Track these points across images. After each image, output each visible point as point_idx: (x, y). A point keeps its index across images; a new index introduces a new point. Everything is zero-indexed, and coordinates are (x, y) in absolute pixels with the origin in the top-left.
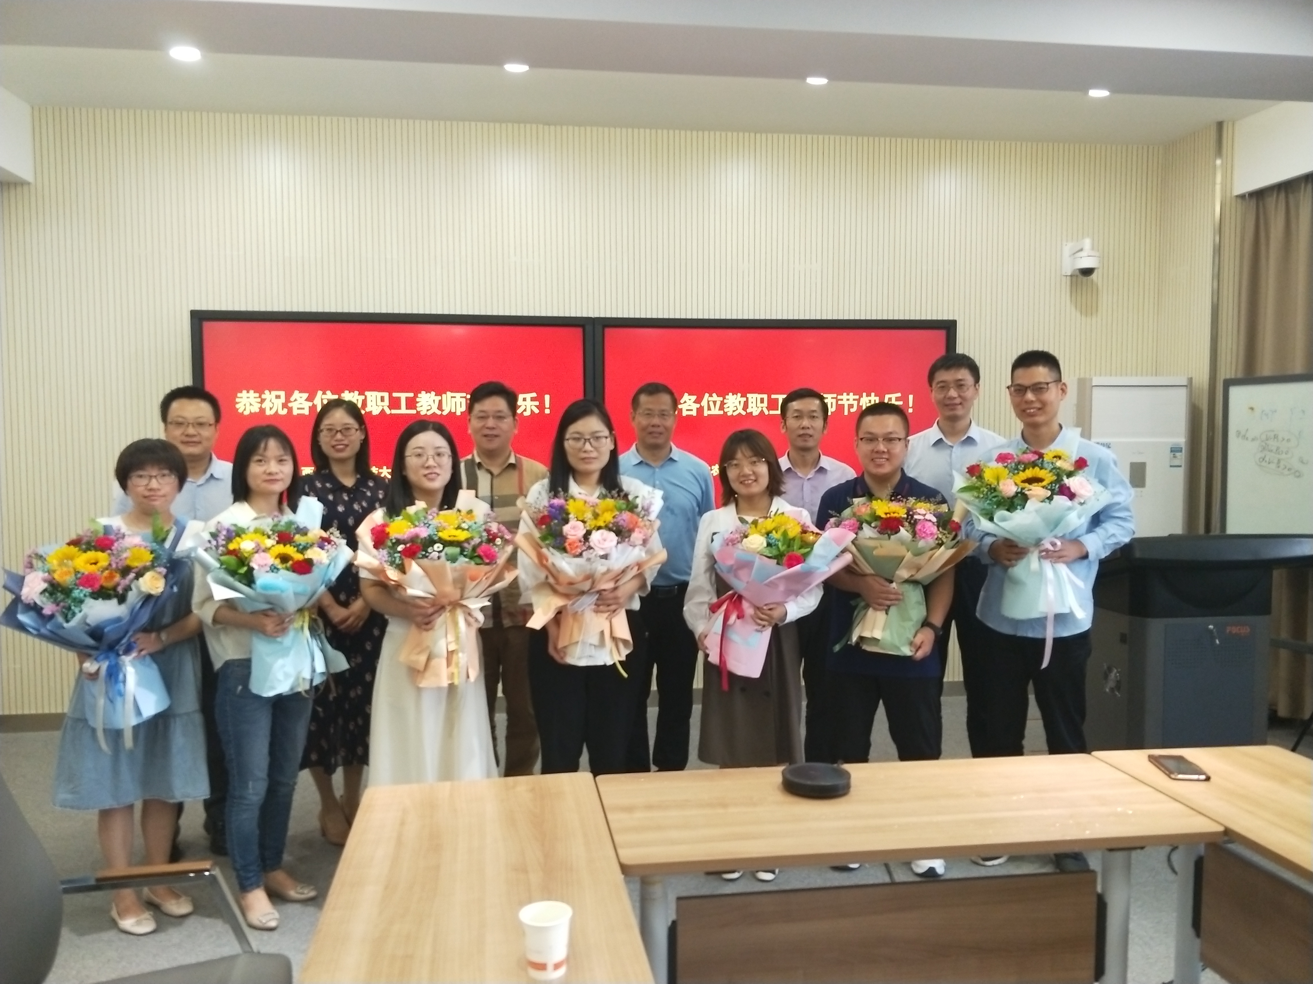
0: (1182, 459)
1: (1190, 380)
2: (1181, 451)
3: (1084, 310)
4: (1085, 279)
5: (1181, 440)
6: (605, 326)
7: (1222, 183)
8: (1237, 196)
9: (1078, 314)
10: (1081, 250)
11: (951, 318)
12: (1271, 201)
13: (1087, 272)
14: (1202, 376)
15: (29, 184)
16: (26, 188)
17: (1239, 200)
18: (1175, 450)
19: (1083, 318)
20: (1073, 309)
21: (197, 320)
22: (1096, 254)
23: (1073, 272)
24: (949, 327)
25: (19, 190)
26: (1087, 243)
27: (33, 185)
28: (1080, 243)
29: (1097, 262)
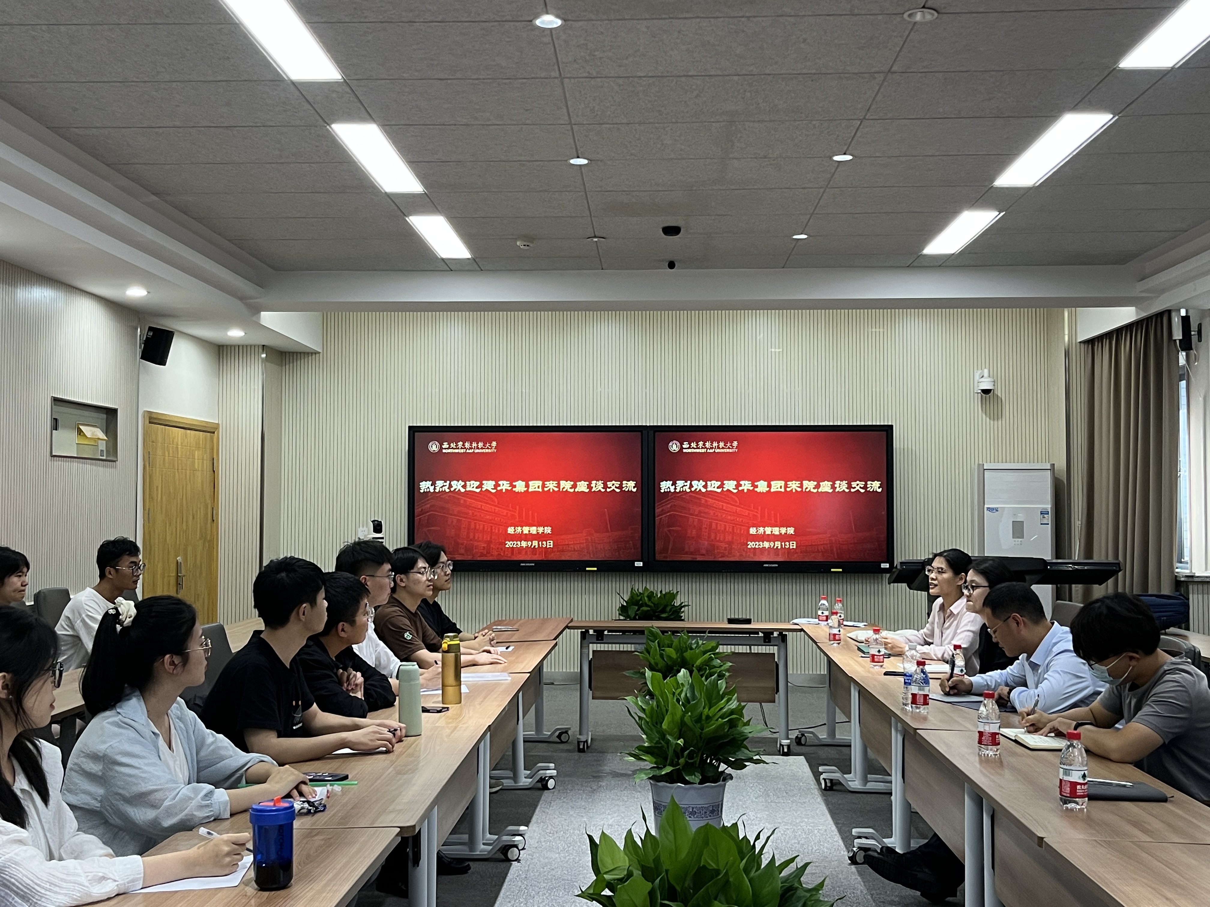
0: (1050, 519)
1: (1052, 466)
2: (1048, 514)
3: (992, 417)
4: (988, 396)
5: (1048, 506)
6: (659, 432)
7: (1069, 334)
8: (1080, 342)
9: (988, 419)
10: (983, 377)
11: (890, 424)
13: (986, 392)
14: (1061, 463)
15: (319, 353)
16: (317, 355)
17: (1082, 345)
18: (1043, 513)
19: (992, 422)
20: (984, 416)
21: (412, 432)
22: (991, 379)
23: (980, 391)
24: (888, 430)
25: (314, 356)
26: (986, 372)
27: (321, 354)
28: (983, 372)
29: (994, 385)
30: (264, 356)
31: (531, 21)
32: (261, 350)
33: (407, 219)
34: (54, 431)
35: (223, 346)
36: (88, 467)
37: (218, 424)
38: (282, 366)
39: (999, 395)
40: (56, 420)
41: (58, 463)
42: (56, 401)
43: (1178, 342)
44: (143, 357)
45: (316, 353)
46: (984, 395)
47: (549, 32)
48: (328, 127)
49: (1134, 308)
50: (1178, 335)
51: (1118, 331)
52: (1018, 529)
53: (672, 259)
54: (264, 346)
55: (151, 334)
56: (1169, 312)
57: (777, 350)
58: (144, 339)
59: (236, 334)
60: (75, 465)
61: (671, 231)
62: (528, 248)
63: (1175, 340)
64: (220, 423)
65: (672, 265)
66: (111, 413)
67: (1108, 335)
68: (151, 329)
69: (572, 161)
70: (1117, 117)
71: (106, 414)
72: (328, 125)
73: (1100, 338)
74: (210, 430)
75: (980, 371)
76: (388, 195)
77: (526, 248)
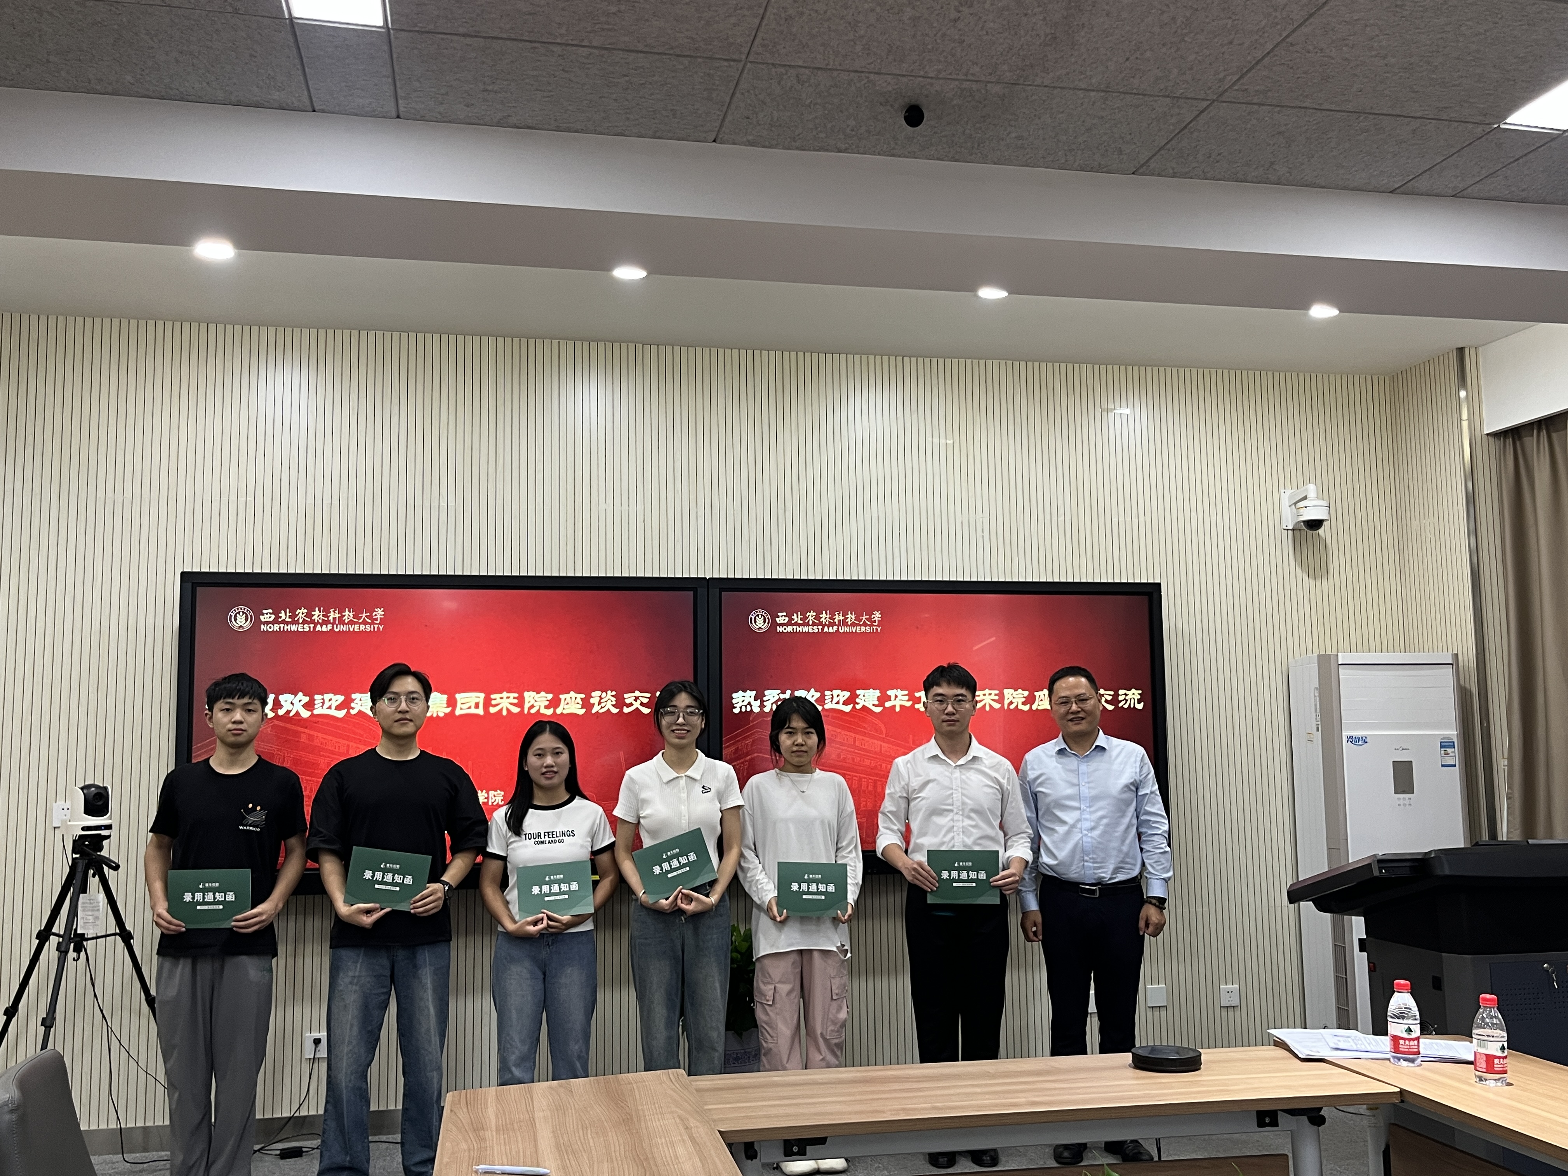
0: (1455, 756)
1: (1454, 657)
2: (1453, 747)
3: (1310, 570)
5: (1452, 733)
6: (721, 590)
7: (1469, 419)
8: (1488, 434)
9: (1305, 577)
11: (1150, 581)
12: (1530, 442)
13: (1314, 525)
14: (1467, 652)
17: (1491, 439)
18: (1445, 745)
21: (188, 585)
22: (1323, 502)
23: (1292, 525)
24: (1152, 592)
26: (1313, 486)
46: (1301, 532)
75: (1297, 487)
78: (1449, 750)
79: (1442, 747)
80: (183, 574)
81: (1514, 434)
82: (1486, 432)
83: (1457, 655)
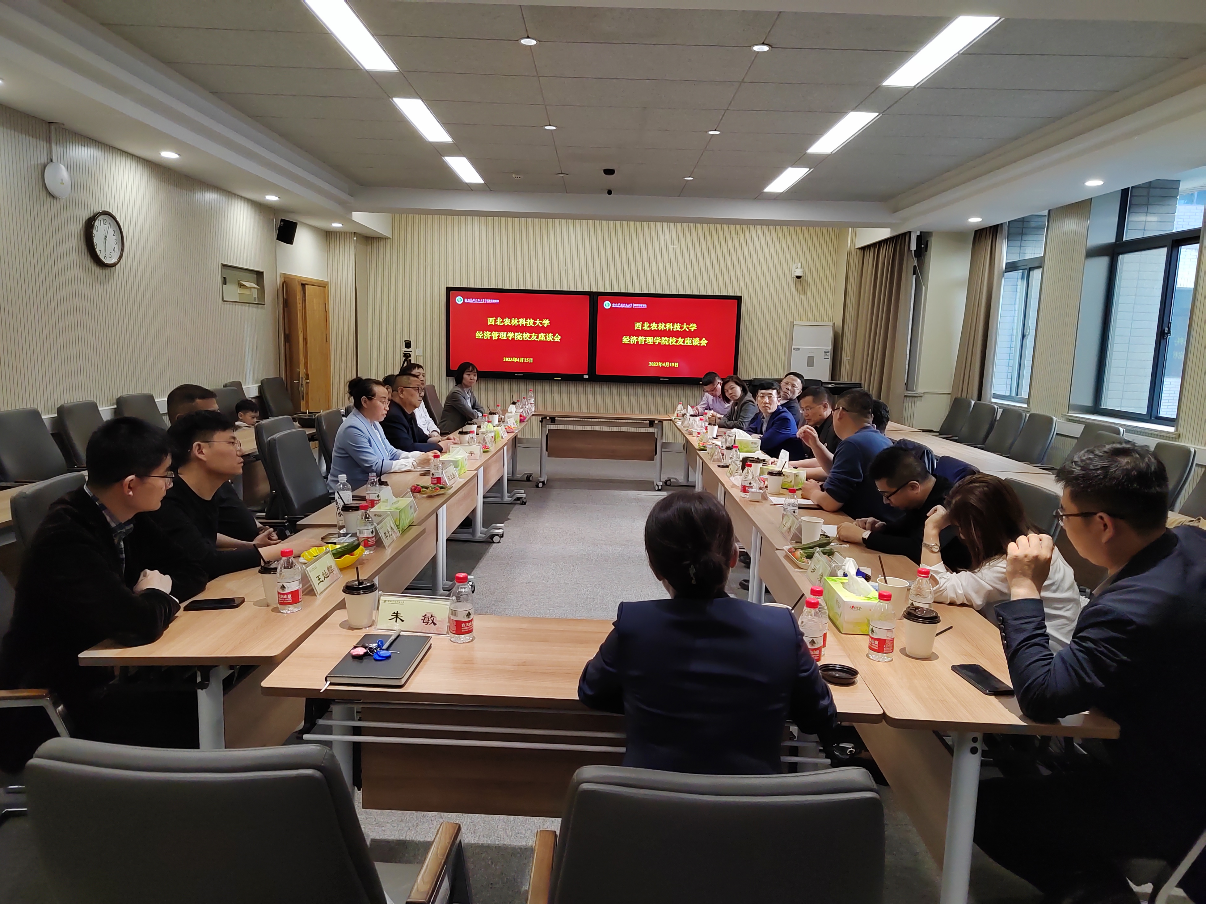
0: (829, 356)
1: (834, 324)
2: (829, 353)
3: (801, 293)
4: (799, 280)
5: (829, 348)
6: (598, 296)
7: (851, 243)
8: (857, 249)
9: (799, 294)
10: (797, 268)
11: (740, 295)
13: (798, 277)
14: (839, 322)
15: (390, 238)
16: (389, 240)
17: (858, 250)
19: (801, 296)
21: (448, 291)
22: (801, 270)
23: (795, 277)
24: (739, 299)
25: (387, 240)
26: (800, 264)
27: (391, 239)
28: (798, 265)
29: (804, 273)
30: (355, 238)
31: (518, 40)
32: (353, 235)
33: (443, 158)
34: (224, 285)
35: (329, 232)
36: (246, 308)
37: (328, 282)
38: (367, 246)
39: (806, 279)
40: (225, 278)
41: (227, 306)
42: (224, 266)
43: (913, 252)
44: (278, 239)
45: (388, 238)
46: (797, 279)
47: (529, 48)
48: (390, 99)
49: (889, 229)
50: (913, 247)
51: (880, 244)
52: (811, 362)
53: (610, 189)
54: (355, 233)
55: (282, 223)
56: (910, 233)
57: (675, 247)
58: (278, 227)
59: (337, 225)
60: (238, 307)
61: (609, 172)
62: (520, 179)
63: (912, 251)
64: (329, 281)
65: (610, 192)
66: (259, 275)
67: (874, 245)
68: (282, 220)
69: (547, 128)
70: (881, 115)
71: (257, 275)
72: (390, 98)
73: (869, 247)
74: (323, 285)
75: (796, 264)
76: (431, 143)
77: (518, 178)
78: (827, 354)
79: (825, 352)
80: (447, 287)
81: (863, 249)
82: (856, 247)
83: (834, 323)
